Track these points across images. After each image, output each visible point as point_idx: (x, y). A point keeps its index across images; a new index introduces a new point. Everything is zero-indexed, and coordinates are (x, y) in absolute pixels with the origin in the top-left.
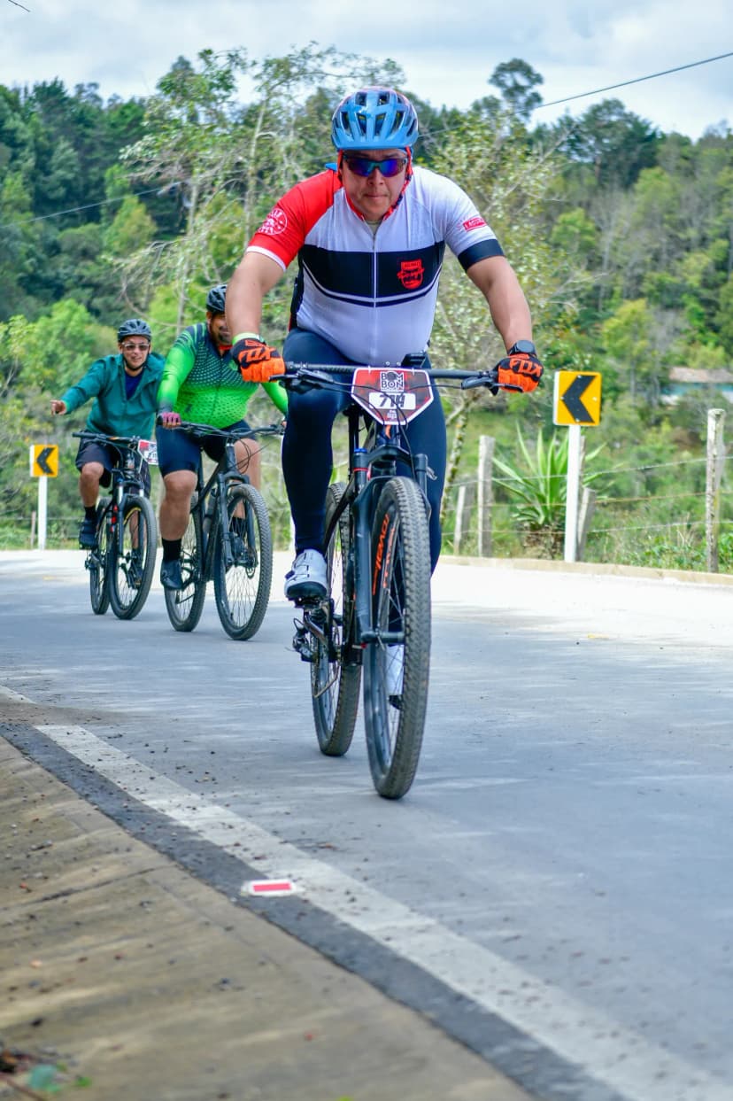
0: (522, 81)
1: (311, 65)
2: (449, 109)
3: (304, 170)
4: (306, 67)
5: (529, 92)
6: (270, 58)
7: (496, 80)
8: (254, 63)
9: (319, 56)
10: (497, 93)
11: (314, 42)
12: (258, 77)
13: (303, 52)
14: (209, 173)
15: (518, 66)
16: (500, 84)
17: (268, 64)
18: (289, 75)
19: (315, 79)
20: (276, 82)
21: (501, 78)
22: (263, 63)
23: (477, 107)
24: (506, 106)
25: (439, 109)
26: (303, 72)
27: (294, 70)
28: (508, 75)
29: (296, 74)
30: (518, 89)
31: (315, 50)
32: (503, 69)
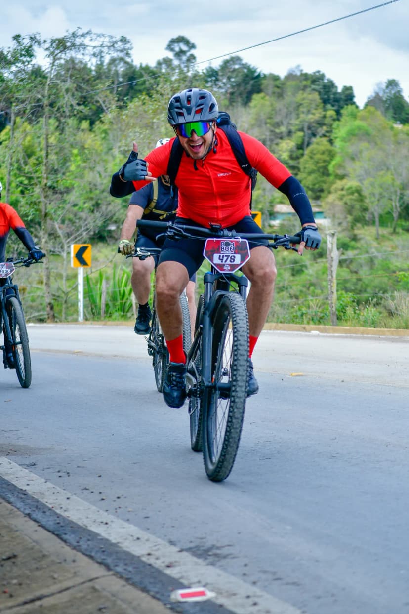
0: (184, 48)
1: (78, 41)
2: (144, 65)
3: (77, 102)
4: (75, 42)
5: (188, 54)
6: (54, 38)
7: (170, 48)
8: (45, 41)
9: (83, 35)
10: (171, 55)
11: (79, 28)
12: (47, 49)
13: (73, 33)
14: (21, 106)
15: (181, 40)
16: (172, 50)
17: (53, 41)
18: (65, 48)
19: (81, 49)
20: (58, 51)
21: (172, 47)
22: (51, 41)
23: (159, 64)
24: (176, 62)
25: (138, 66)
26: (73, 45)
27: (68, 44)
28: (176, 45)
29: (69, 47)
30: (181, 53)
31: (80, 32)
32: (173, 41)
